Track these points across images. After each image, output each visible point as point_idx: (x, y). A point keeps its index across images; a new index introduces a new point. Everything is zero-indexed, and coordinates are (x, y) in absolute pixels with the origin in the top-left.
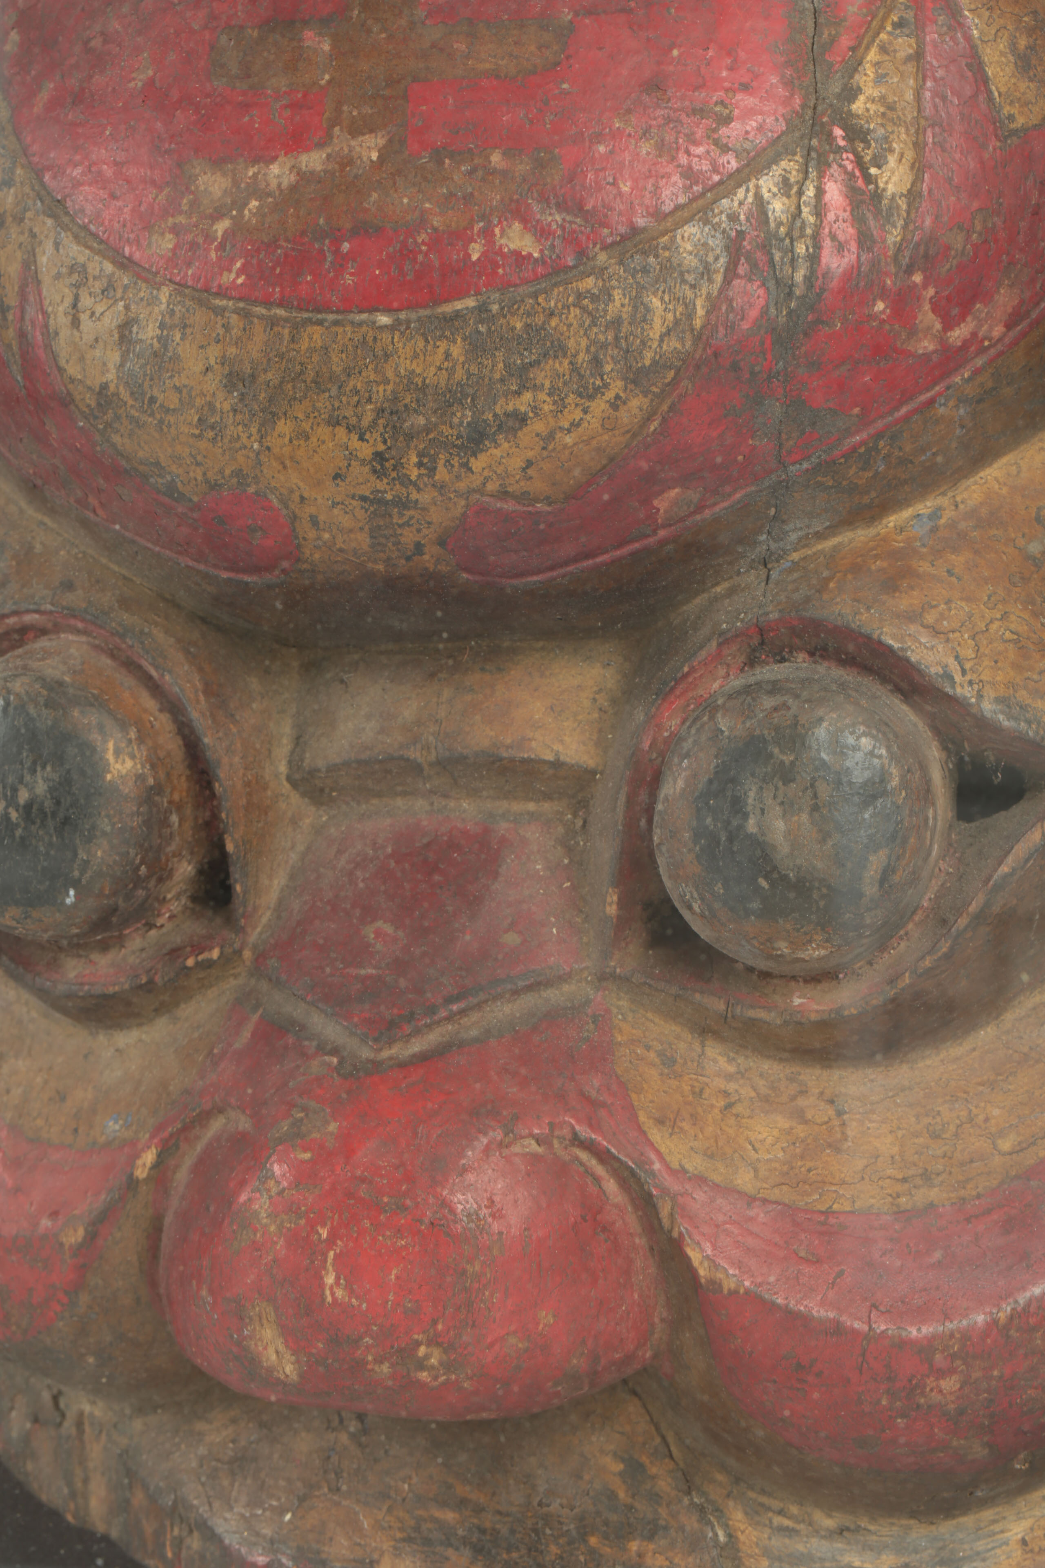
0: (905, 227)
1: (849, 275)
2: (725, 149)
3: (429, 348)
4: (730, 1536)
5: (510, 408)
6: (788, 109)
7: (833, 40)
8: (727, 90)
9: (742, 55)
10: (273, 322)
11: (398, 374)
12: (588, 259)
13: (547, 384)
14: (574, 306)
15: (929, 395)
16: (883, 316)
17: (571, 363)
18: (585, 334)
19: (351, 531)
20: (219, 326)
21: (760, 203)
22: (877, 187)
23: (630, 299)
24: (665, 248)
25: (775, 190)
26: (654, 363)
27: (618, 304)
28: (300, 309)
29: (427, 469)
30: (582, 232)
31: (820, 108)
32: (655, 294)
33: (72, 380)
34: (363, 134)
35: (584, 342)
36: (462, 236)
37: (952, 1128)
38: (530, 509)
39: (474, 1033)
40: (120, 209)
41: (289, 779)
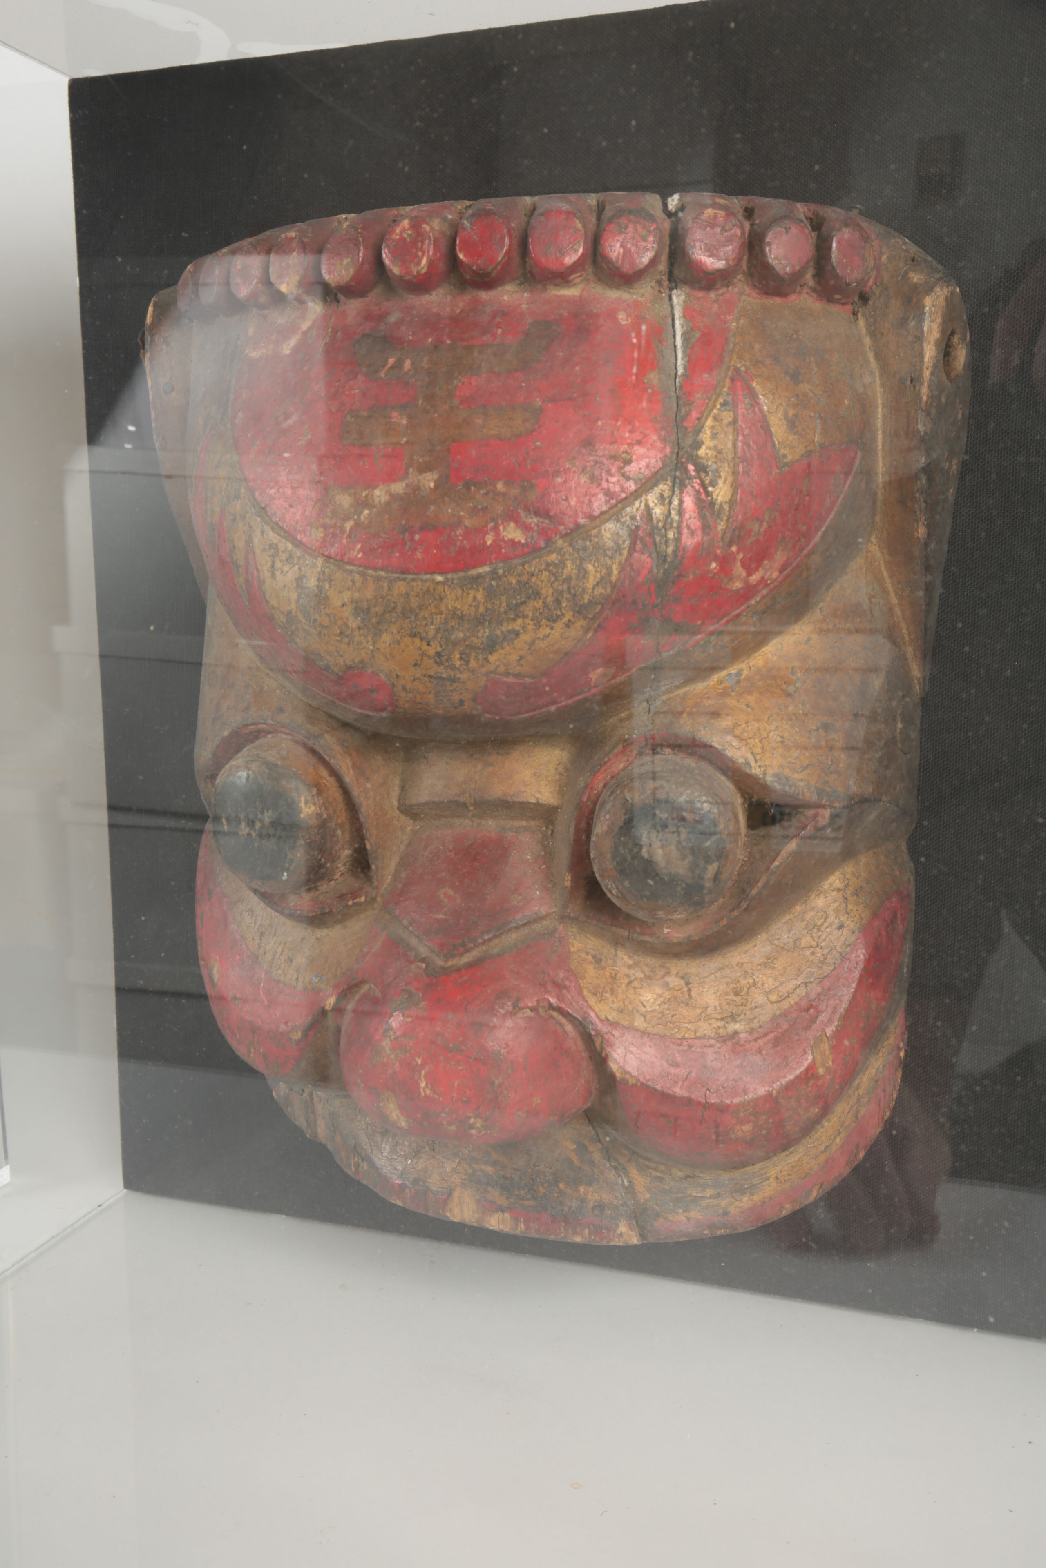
0: (728, 520)
1: (697, 548)
2: (628, 478)
3: (464, 594)
4: (630, 1182)
5: (510, 627)
6: (663, 454)
7: (688, 414)
8: (629, 444)
9: (637, 424)
10: (378, 579)
11: (447, 609)
12: (552, 543)
13: (530, 614)
14: (545, 570)
15: (738, 611)
16: (715, 571)
17: (544, 602)
18: (551, 586)
19: (424, 693)
20: (349, 580)
21: (648, 510)
22: (712, 498)
23: (576, 566)
24: (596, 536)
25: (656, 501)
26: (590, 601)
27: (569, 568)
28: (392, 572)
29: (464, 661)
30: (549, 529)
31: (680, 454)
32: (590, 562)
33: (273, 608)
34: (426, 472)
35: (551, 591)
36: (481, 531)
37: (745, 990)
38: (522, 681)
39: (496, 951)
40: (295, 514)
41: (398, 808)
